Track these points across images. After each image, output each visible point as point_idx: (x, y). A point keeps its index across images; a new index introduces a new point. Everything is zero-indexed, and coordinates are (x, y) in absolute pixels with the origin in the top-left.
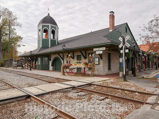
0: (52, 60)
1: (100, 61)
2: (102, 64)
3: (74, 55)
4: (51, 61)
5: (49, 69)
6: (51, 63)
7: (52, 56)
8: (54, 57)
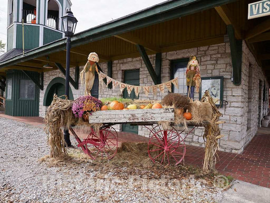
0: (45, 87)
1: (228, 93)
2: (239, 104)
3: (114, 69)
4: (44, 91)
5: (38, 115)
6: (44, 95)
7: (46, 75)
8: (52, 78)
